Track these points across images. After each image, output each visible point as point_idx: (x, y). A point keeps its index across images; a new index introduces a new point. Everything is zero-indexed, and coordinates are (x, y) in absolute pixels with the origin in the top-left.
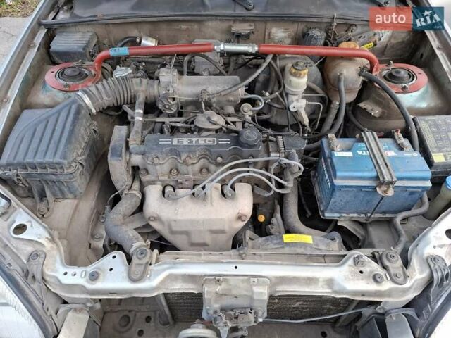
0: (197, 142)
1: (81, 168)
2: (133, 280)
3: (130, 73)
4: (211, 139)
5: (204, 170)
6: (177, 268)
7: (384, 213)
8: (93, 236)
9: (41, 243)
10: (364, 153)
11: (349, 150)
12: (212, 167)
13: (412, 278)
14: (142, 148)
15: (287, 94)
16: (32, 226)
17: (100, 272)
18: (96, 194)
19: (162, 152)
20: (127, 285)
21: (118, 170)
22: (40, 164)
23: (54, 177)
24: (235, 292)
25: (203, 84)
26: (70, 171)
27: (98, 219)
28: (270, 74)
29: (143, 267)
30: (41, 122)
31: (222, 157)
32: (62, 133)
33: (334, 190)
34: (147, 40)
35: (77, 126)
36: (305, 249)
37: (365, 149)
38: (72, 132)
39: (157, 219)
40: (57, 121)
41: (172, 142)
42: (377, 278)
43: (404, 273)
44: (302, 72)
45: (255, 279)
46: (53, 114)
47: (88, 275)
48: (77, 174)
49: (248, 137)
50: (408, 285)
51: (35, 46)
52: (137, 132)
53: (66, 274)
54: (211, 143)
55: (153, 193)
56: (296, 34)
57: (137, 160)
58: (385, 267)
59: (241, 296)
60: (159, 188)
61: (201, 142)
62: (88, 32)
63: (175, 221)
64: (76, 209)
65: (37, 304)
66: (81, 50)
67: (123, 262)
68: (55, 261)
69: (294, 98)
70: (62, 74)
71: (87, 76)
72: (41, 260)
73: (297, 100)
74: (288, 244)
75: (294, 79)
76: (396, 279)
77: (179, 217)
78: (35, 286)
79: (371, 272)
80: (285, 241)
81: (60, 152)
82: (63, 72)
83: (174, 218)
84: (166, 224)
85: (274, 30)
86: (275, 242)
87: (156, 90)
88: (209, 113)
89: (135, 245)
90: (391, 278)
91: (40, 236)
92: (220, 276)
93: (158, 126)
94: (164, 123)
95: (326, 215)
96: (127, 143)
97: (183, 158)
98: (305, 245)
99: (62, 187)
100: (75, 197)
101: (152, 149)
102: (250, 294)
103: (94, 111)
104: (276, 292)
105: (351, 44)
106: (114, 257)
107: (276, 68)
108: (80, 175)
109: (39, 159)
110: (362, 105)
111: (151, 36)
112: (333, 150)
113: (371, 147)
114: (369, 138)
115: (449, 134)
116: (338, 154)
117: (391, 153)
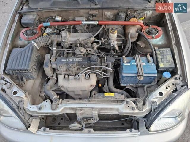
0: (75, 60)
1: (34, 70)
2: (53, 110)
3: (52, 31)
4: (80, 59)
5: (79, 69)
6: (67, 105)
7: (142, 84)
8: (41, 92)
9: (22, 98)
10: (134, 64)
11: (129, 62)
12: (81, 69)
13: (145, 109)
14: (56, 62)
15: (110, 40)
16: (19, 92)
17: (42, 107)
18: (41, 77)
19: (63, 64)
20: (51, 111)
21: (48, 71)
22: (20, 69)
23: (25, 74)
24: (87, 113)
25: (78, 37)
26: (31, 71)
27: (42, 86)
28: (104, 31)
29: (56, 105)
30: (19, 53)
31: (84, 65)
32: (27, 58)
33: (123, 77)
34: (57, 17)
35: (32, 55)
36: (111, 98)
37: (135, 62)
38: (30, 57)
39: (62, 87)
40: (25, 53)
41: (66, 60)
42: (133, 108)
43: (143, 107)
44: (114, 32)
45: (93, 109)
46: (24, 50)
47: (38, 108)
48: (33, 72)
49: (93, 58)
50: (144, 111)
51: (15, 22)
52: (54, 56)
53: (31, 107)
54: (80, 60)
55: (61, 77)
56: (115, 14)
57: (54, 66)
58: (137, 105)
59: (89, 114)
60: (63, 76)
61: (77, 60)
62: (35, 14)
63: (69, 87)
64: (34, 83)
65: (22, 117)
66: (32, 22)
67: (50, 103)
68: (27, 103)
69: (113, 41)
70: (26, 33)
71: (35, 33)
72: (23, 103)
73: (114, 42)
74: (106, 96)
75: (111, 35)
76: (140, 109)
77: (70, 86)
78: (21, 111)
79: (132, 106)
80: (105, 95)
81: (27, 65)
82: (26, 32)
83: (68, 86)
84: (66, 88)
85: (106, 13)
86: (102, 95)
87: (61, 39)
88: (80, 48)
89: (54, 97)
90: (138, 108)
91: (22, 95)
92: (82, 108)
93: (62, 52)
94: (64, 51)
95: (122, 85)
96: (50, 61)
97: (70, 66)
98: (111, 97)
99: (29, 76)
100: (34, 79)
101: (59, 63)
102: (91, 113)
103: (38, 48)
104: (100, 113)
105: (134, 19)
106: (47, 102)
107: (106, 29)
108: (34, 72)
109: (20, 68)
110: (138, 43)
111: (59, 16)
112: (124, 63)
113: (137, 62)
114: (137, 58)
115: (167, 56)
116: (125, 64)
117: (144, 64)
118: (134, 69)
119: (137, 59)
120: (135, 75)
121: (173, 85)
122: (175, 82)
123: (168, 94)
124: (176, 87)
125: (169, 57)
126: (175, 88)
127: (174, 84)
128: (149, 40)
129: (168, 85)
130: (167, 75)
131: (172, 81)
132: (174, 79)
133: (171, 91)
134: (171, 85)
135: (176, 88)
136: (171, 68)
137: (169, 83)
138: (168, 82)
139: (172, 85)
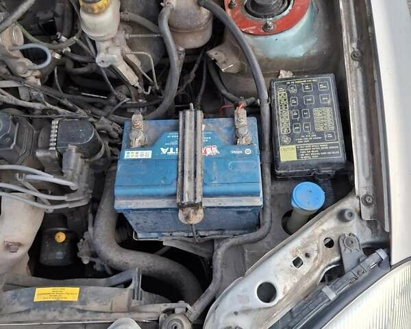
10: (171, 152)
37: (175, 143)
73: (107, 49)
74: (38, 304)
80: (36, 299)
95: (140, 235)
98: (63, 305)
110: (213, 53)
113: (183, 140)
114: (187, 123)
115: (315, 110)
116: (129, 155)
117: (212, 151)
118: (164, 178)
119: (187, 130)
120: (170, 201)
121: (330, 244)
122: (339, 233)
123: (301, 290)
124: (340, 253)
125: (326, 117)
126: (337, 258)
127: (335, 240)
128: (247, 40)
129: (305, 246)
130: (307, 196)
131: (327, 226)
132: (335, 217)
133: (318, 275)
134: (316, 247)
135: (341, 261)
136: (330, 164)
137: (309, 237)
138: (306, 235)
139: (322, 245)
